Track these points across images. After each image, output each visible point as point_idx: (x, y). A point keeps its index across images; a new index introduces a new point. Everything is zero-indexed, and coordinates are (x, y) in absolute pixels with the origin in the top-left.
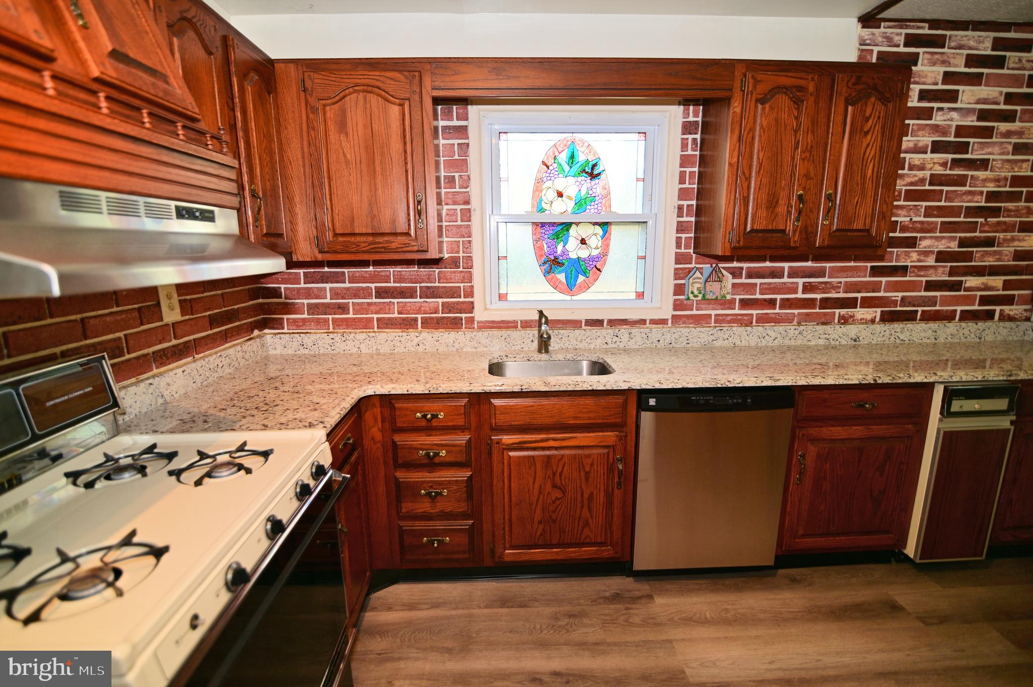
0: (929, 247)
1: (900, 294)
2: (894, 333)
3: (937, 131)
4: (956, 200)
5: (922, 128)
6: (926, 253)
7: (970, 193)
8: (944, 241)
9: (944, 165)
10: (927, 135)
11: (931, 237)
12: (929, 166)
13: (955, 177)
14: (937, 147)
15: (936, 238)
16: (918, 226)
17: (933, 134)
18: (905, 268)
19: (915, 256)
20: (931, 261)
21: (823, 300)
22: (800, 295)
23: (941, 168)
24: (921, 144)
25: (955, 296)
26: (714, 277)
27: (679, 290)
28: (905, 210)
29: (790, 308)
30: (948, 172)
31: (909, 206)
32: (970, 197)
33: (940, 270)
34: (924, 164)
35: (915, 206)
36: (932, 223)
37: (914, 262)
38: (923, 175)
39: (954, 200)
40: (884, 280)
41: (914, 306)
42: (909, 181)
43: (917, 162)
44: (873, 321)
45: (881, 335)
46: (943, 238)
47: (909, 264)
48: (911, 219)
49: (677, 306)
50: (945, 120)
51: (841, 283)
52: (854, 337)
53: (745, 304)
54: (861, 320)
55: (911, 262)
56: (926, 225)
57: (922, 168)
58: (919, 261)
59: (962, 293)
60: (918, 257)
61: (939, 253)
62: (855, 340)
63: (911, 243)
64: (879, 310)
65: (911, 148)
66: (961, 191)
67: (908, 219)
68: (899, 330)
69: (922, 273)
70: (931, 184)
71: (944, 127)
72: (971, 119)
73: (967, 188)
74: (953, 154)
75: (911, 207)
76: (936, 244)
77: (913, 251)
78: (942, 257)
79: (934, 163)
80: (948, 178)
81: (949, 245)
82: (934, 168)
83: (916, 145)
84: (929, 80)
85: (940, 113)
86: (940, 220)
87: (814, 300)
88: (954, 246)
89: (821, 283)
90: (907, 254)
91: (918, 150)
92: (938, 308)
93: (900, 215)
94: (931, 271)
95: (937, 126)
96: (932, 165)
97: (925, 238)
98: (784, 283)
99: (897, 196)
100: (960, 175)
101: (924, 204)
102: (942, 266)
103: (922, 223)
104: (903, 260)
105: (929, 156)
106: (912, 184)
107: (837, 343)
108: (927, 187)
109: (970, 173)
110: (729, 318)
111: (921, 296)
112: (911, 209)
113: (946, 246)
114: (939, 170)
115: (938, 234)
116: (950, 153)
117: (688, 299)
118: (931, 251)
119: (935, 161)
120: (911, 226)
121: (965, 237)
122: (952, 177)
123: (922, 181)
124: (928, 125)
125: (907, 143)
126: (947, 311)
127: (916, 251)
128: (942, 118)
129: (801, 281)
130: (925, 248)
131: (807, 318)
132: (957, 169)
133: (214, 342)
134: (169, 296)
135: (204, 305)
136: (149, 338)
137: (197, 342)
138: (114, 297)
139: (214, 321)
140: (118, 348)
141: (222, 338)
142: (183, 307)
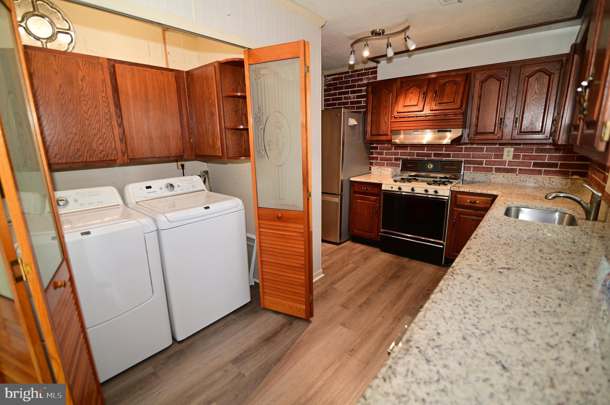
133: (532, 172)
134: (509, 152)
135: (532, 158)
136: (494, 163)
137: (520, 170)
138: (485, 150)
139: (535, 165)
140: (481, 163)
141: (539, 173)
142: (515, 157)
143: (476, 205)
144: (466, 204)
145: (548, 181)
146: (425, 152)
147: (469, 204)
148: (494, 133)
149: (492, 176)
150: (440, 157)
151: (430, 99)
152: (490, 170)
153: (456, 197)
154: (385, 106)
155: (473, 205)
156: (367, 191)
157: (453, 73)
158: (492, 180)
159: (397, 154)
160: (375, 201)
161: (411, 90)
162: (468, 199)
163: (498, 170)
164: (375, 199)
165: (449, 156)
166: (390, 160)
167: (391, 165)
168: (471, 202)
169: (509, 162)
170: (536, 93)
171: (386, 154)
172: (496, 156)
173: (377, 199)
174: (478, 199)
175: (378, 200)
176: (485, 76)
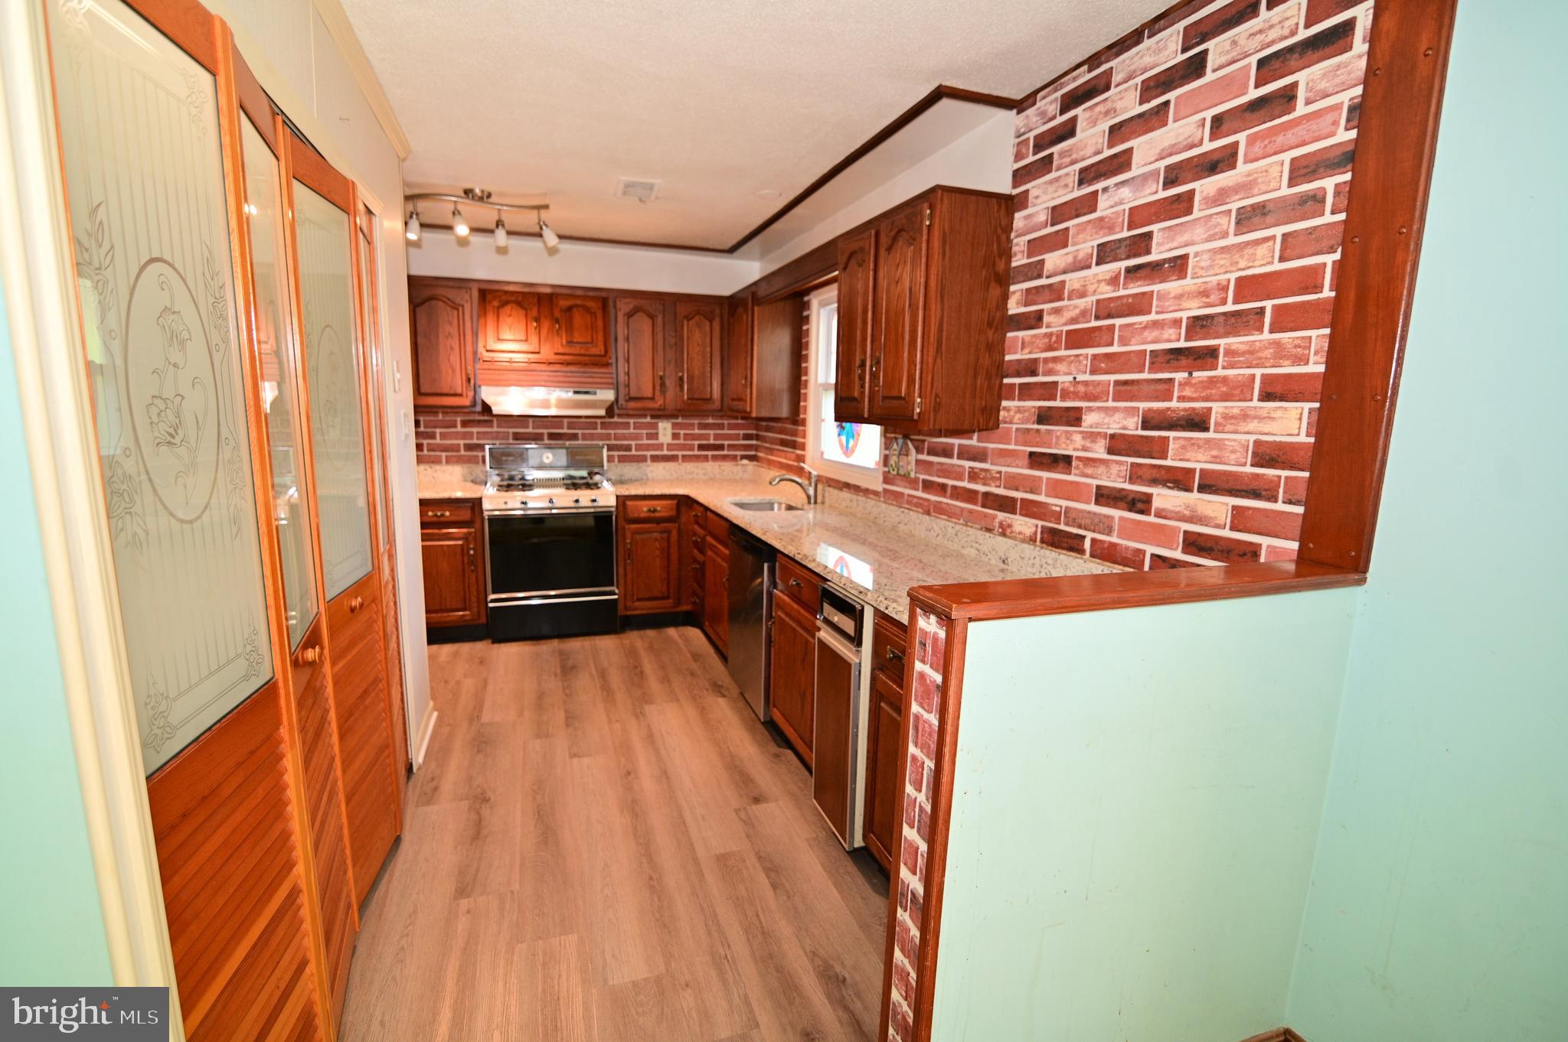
0: (1097, 425)
1: (1064, 503)
2: (1045, 565)
3: (1101, 228)
4: (1133, 341)
5: (1081, 228)
6: (1092, 436)
7: (1156, 325)
8: (1117, 416)
9: (1114, 281)
10: (1089, 238)
11: (1099, 408)
12: (1091, 288)
13: (1130, 300)
14: (1104, 254)
15: (1106, 410)
16: (1081, 389)
17: (1096, 233)
18: (1067, 460)
19: (1078, 440)
20: (1099, 451)
21: (986, 495)
22: (965, 484)
23: (1109, 288)
24: (1081, 255)
25: (1139, 522)
26: (904, 452)
27: (886, 460)
28: (1065, 363)
29: (957, 499)
30: (1122, 292)
31: (1070, 356)
32: (1155, 334)
33: (1115, 469)
34: (1085, 286)
35: (1077, 356)
36: (1099, 383)
37: (1078, 450)
38: (1084, 305)
39: (1130, 340)
40: (1045, 475)
41: (1080, 527)
42: (1069, 317)
43: (1077, 286)
44: (1032, 540)
45: (1031, 562)
46: (1116, 409)
47: (1075, 454)
48: (1075, 378)
49: (887, 479)
50: (1112, 207)
51: (1000, 472)
52: (1003, 557)
53: (928, 486)
54: (1019, 533)
55: (1074, 450)
56: (1091, 388)
57: (1083, 294)
58: (1085, 449)
59: (1151, 519)
60: (1083, 443)
61: (1113, 436)
62: (1004, 562)
63: (1073, 418)
64: (1040, 523)
65: (1070, 264)
66: (1140, 323)
67: (1070, 378)
68: (1050, 561)
69: (1089, 471)
70: (1097, 318)
71: (1111, 219)
72: (1149, 191)
73: (1153, 317)
74: (1128, 257)
75: (1072, 358)
76: (1106, 420)
77: (1076, 432)
78: (1118, 445)
79: (1099, 282)
80: (1119, 302)
81: (1125, 423)
82: (1099, 290)
83: (1075, 257)
84: (1090, 150)
85: (1106, 195)
86: (1113, 378)
87: (976, 492)
88: (1131, 426)
89: (982, 470)
90: (1068, 435)
91: (1078, 265)
92: (1114, 539)
93: (1059, 371)
94: (1101, 469)
95: (1101, 219)
96: (1096, 285)
97: (1090, 409)
98: (953, 465)
99: (1055, 342)
100: (1137, 294)
101: (1091, 351)
102: (1117, 462)
103: (1086, 383)
104: (1064, 446)
105: (1095, 270)
106: (1073, 321)
107: (987, 560)
108: (1094, 324)
109: (1156, 288)
110: (915, 500)
111: (1089, 512)
112: (1072, 362)
113: (1120, 425)
114: (1107, 292)
115: (1111, 404)
116: (1121, 260)
117: (889, 472)
118: (1099, 433)
119: (1100, 277)
120: (1072, 389)
121: (1150, 410)
122: (1125, 301)
123: (1084, 314)
124: (1089, 221)
125: (1066, 257)
126: (1127, 548)
127: (1081, 432)
128: (1111, 202)
129: (968, 464)
130: (1091, 427)
131: (970, 519)
132: (1132, 285)
133: (697, 458)
134: (665, 429)
135: (694, 437)
136: (648, 447)
137: (683, 456)
138: (632, 426)
139: (701, 447)
140: (628, 448)
141: (706, 458)
142: (675, 436)
143: (657, 515)
144: (643, 515)
145: (718, 470)
146: (530, 430)
147: (647, 515)
148: (652, 399)
149: (650, 469)
150: (561, 439)
151: (548, 332)
152: (642, 459)
153: (624, 505)
154: (450, 333)
155: (652, 515)
156: (442, 519)
157: (579, 293)
158: (649, 475)
159: (470, 435)
160: (465, 538)
161: (508, 309)
162: (644, 507)
163: (655, 459)
164: (465, 534)
165: (574, 437)
166: (457, 448)
167: (460, 460)
168: (649, 511)
169: (668, 445)
170: (698, 345)
171: (443, 436)
172: (650, 436)
173: (470, 533)
174: (658, 505)
175: (473, 535)
176: (631, 306)
